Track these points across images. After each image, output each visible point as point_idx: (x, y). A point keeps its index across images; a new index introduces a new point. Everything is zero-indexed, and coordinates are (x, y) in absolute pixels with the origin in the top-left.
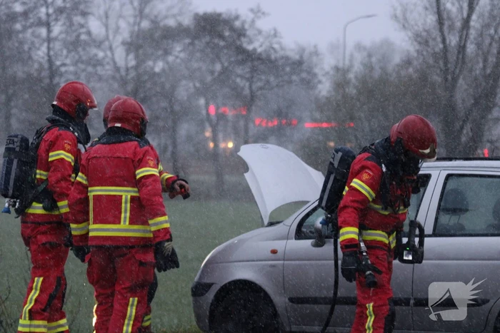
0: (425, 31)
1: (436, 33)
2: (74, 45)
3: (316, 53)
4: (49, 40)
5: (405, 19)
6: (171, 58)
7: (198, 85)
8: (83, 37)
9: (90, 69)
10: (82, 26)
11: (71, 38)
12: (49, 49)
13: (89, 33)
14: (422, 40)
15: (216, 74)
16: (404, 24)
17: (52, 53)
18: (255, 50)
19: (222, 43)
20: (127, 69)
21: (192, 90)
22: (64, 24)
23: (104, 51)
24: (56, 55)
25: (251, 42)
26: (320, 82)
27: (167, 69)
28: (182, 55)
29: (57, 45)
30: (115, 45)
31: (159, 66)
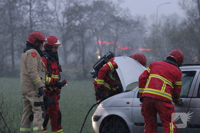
0: (193, 10)
1: (197, 11)
2: (41, 13)
3: (145, 19)
4: (31, 11)
5: (184, 5)
6: (82, 20)
7: (94, 31)
8: (45, 10)
9: (48, 24)
10: (45, 5)
11: (40, 10)
12: (30, 14)
13: (47, 8)
14: (191, 13)
15: (102, 27)
16: (184, 7)
17: (32, 16)
18: (119, 16)
19: (105, 14)
20: (64, 24)
21: (92, 33)
22: (37, 4)
23: (54, 16)
25: (117, 13)
26: (146, 31)
27: (81, 24)
28: (87, 18)
29: (34, 13)
30: (59, 14)
31: (77, 23)
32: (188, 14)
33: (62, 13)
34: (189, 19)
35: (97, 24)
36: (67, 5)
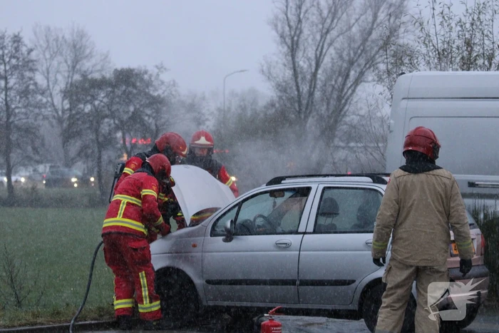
0: (285, 82)
1: (292, 83)
2: (25, 93)
3: (204, 98)
4: (7, 89)
5: (270, 73)
6: (97, 103)
7: (117, 122)
8: (31, 87)
9: (37, 111)
10: (31, 79)
11: (23, 88)
12: (6, 95)
13: (35, 84)
14: (282, 88)
15: (130, 113)
16: (269, 77)
17: (8, 99)
18: (159, 96)
19: (135, 91)
20: (63, 111)
21: (113, 126)
22: (18, 78)
23: (46, 98)
24: (11, 100)
25: (156, 90)
26: (207, 120)
27: (94, 110)
28: (105, 100)
29: (12, 93)
30: (54, 93)
31: (88, 108)
32: (277, 88)
33: (61, 91)
34: (280, 98)
35: (121, 110)
36: (69, 77)
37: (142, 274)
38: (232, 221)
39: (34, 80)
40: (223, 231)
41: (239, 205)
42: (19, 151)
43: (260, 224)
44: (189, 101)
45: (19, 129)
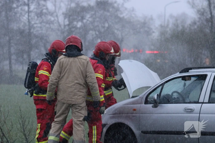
0: (203, 9)
1: (207, 10)
2: (40, 14)
3: (152, 19)
4: (29, 12)
5: (194, 4)
6: (85, 21)
7: (97, 33)
8: (44, 11)
9: (47, 26)
10: (44, 6)
11: (39, 11)
12: (29, 16)
13: (47, 9)
14: (201, 13)
15: (106, 28)
16: (193, 6)
17: (30, 18)
18: (123, 17)
19: (108, 14)
20: (65, 26)
21: (95, 36)
22: (36, 5)
23: (54, 17)
24: (32, 19)
25: (121, 14)
26: (153, 32)
27: (83, 26)
28: (90, 19)
29: (32, 15)
30: (59, 15)
31: (79, 24)
32: (198, 13)
33: (63, 14)
34: (200, 18)
35: (100, 26)
36: (68, 5)
37: (94, 127)
38: (158, 95)
39: (46, 6)
40: (152, 101)
41: (163, 85)
42: (37, 51)
43: (176, 97)
44: (143, 21)
45: (36, 37)
